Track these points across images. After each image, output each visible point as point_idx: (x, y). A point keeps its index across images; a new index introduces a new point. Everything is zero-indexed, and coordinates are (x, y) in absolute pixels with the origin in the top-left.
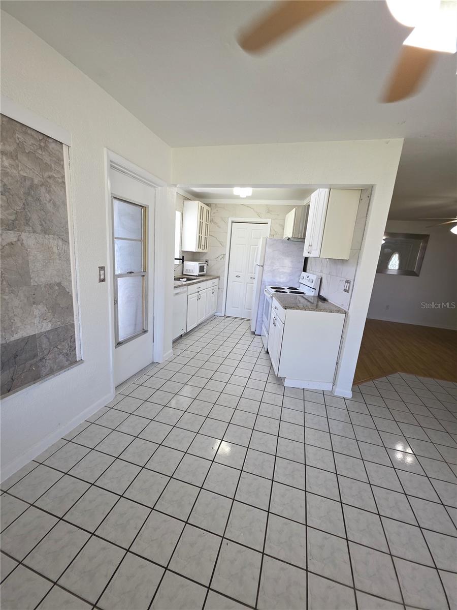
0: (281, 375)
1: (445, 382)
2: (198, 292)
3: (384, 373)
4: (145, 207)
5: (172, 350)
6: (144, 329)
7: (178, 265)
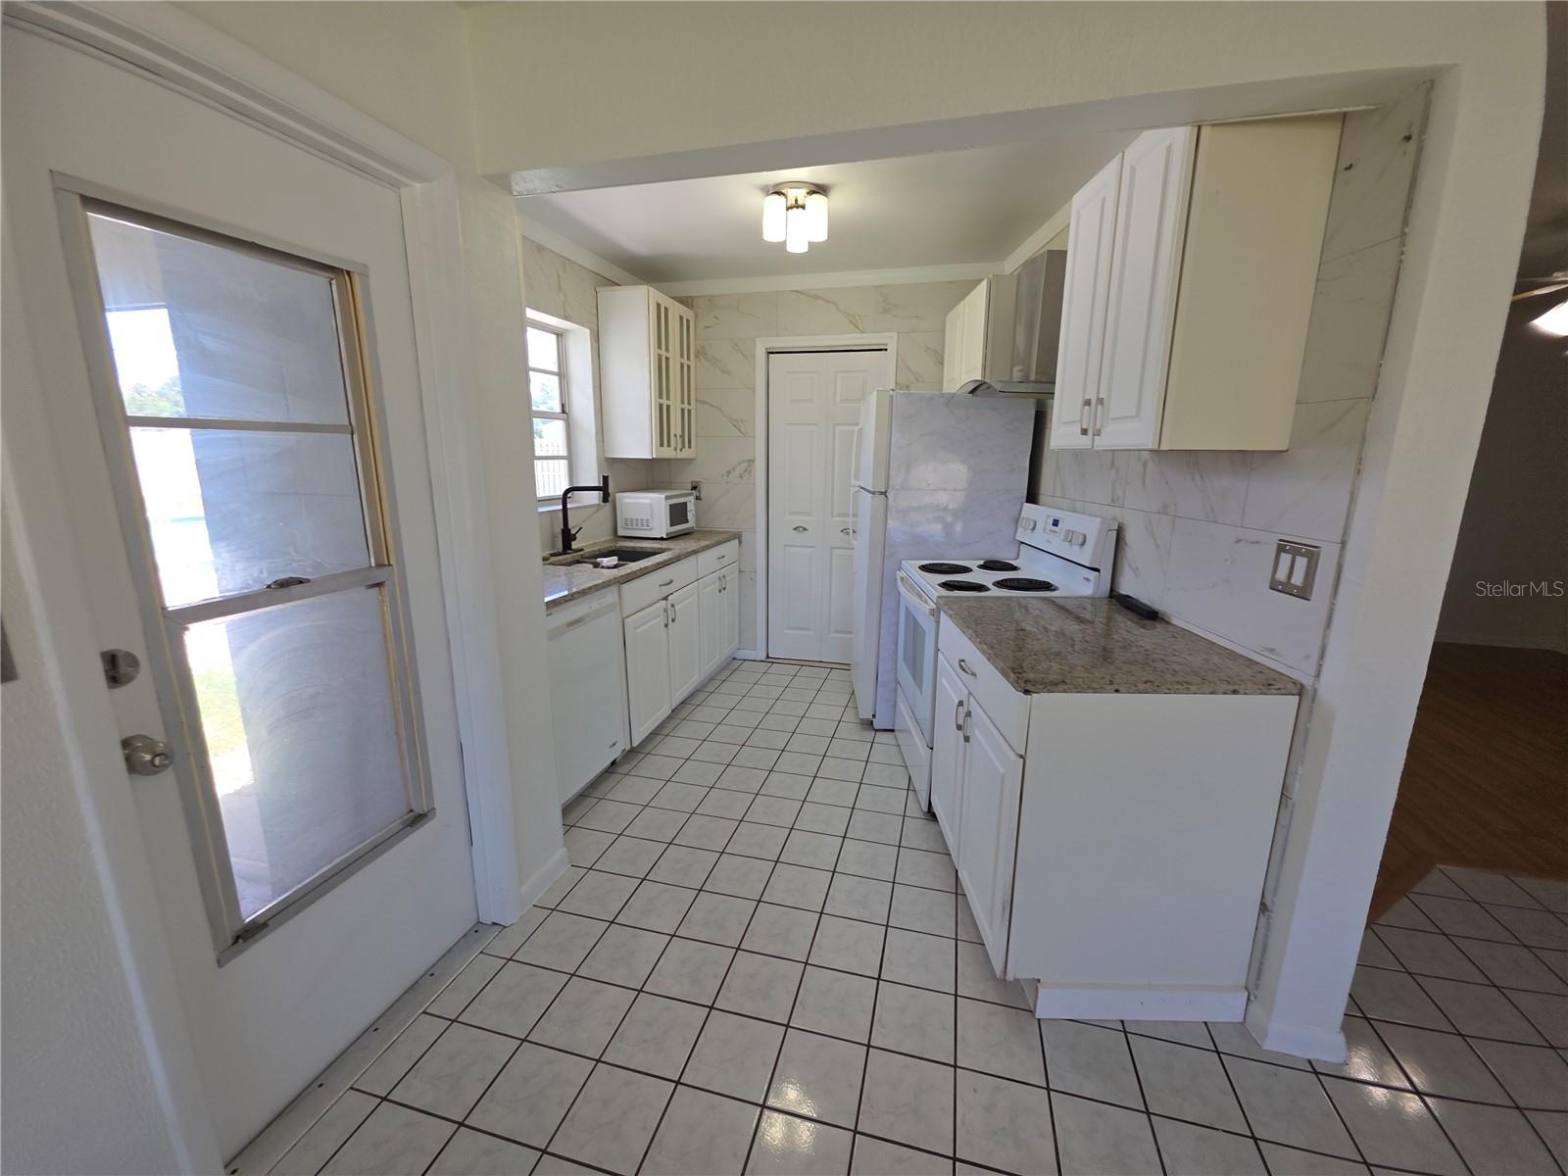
2: (666, 598)
4: (348, 273)
5: (565, 849)
6: (411, 811)
7: (595, 509)
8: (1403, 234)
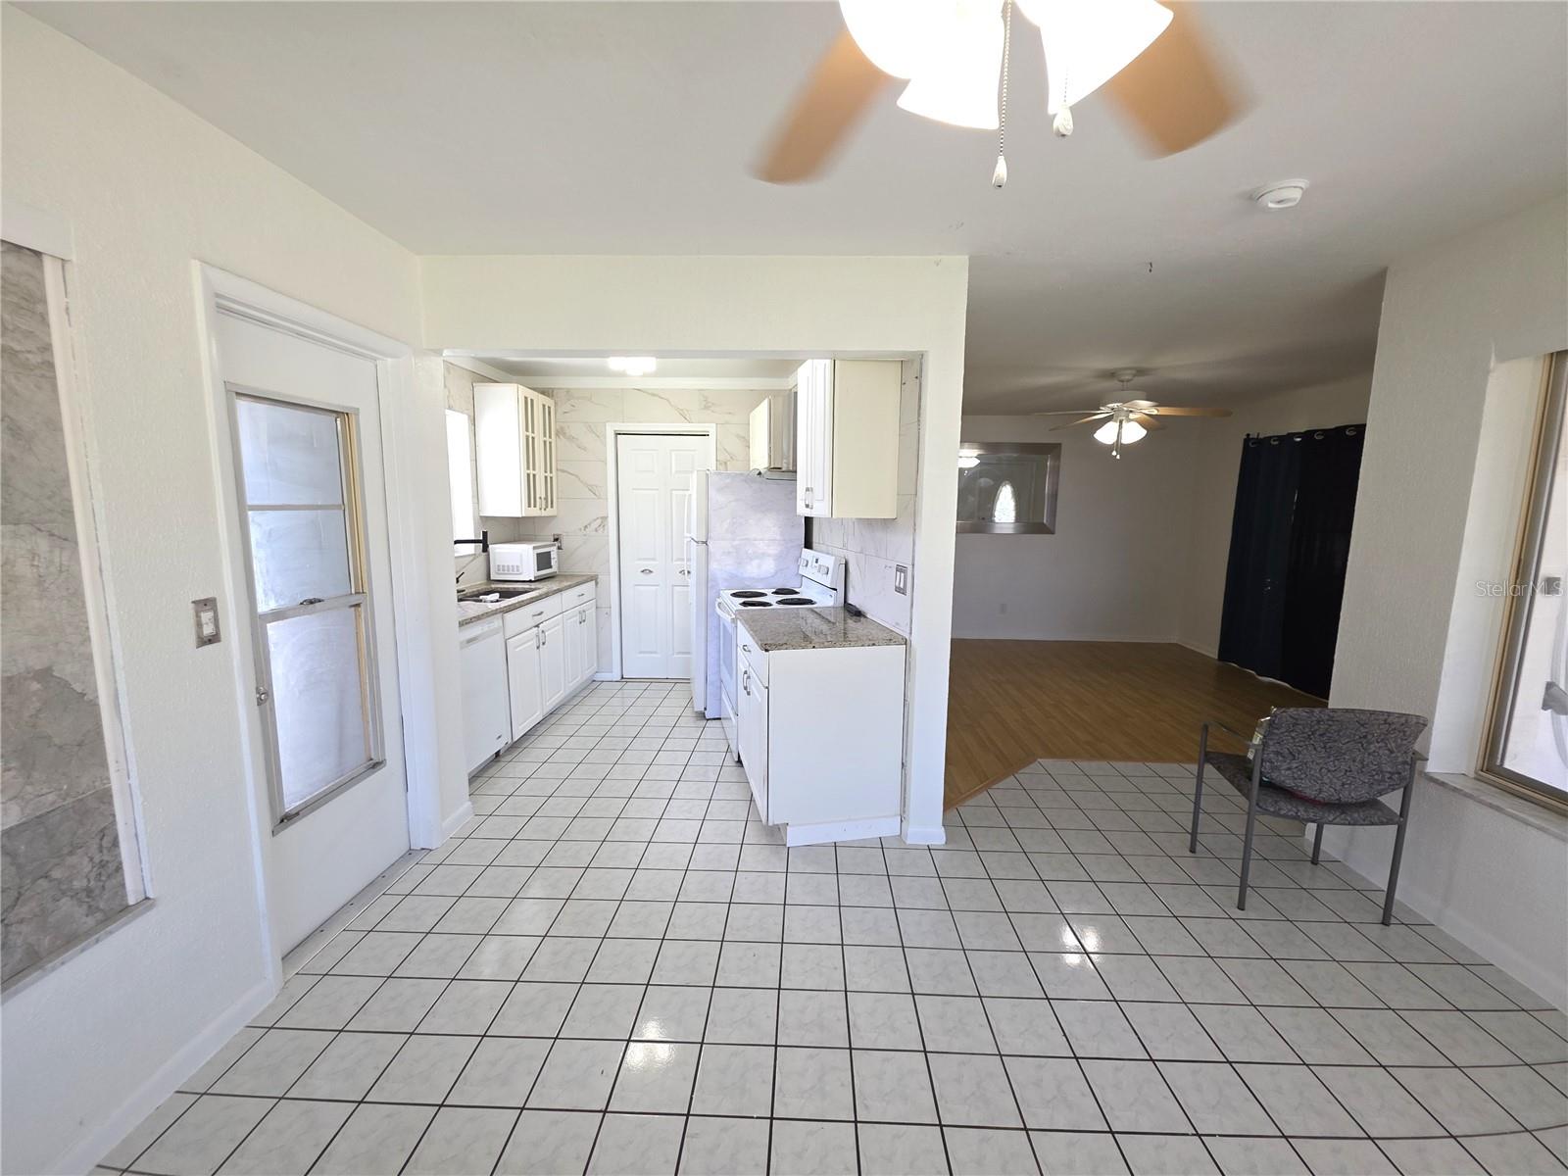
0: (775, 819)
1: (1130, 764)
2: (537, 626)
3: (1010, 766)
4: (347, 414)
5: (470, 803)
6: (371, 759)
7: (472, 558)
8: (919, 421)
